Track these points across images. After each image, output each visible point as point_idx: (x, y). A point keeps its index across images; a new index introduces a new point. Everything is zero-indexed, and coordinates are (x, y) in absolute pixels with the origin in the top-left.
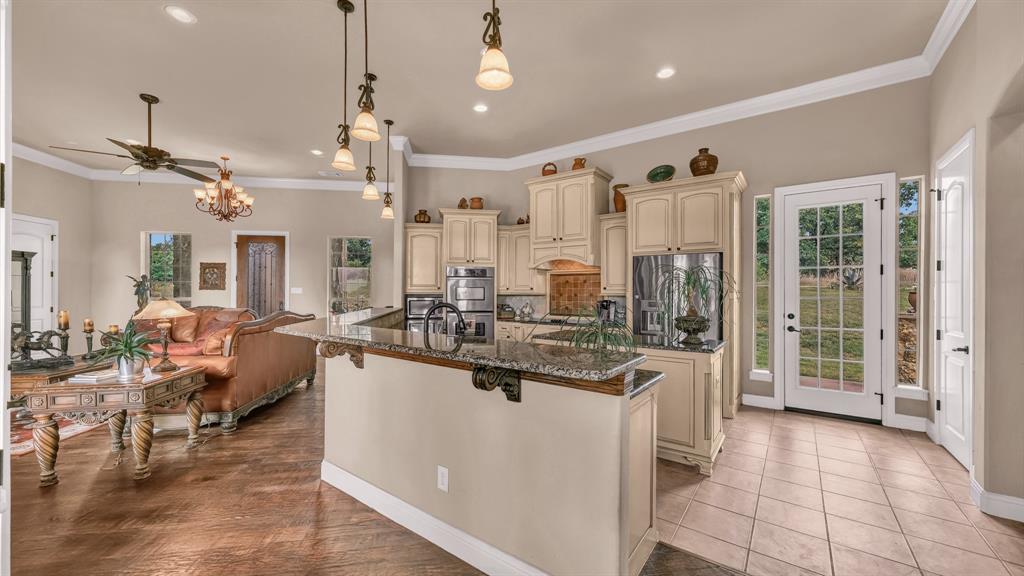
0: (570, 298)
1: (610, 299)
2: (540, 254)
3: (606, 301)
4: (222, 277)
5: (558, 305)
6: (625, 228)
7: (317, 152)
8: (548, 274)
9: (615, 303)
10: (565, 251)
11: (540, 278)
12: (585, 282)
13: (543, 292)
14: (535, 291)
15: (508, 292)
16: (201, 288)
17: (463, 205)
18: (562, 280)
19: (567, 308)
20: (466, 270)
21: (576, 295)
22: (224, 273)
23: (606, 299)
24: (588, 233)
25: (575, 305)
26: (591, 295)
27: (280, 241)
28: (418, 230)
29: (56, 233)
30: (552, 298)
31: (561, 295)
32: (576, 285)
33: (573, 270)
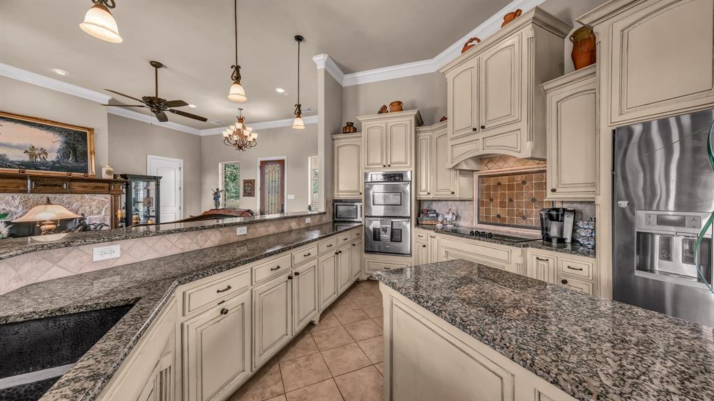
0: (502, 204)
1: (565, 206)
2: (459, 150)
3: (557, 210)
4: (253, 189)
5: (488, 212)
6: (594, 92)
7: (280, 90)
8: (476, 176)
9: (574, 212)
10: (488, 143)
11: (464, 181)
12: (524, 182)
13: (468, 197)
14: (457, 196)
15: (431, 197)
16: (244, 196)
17: (383, 110)
18: (492, 182)
19: (499, 216)
20: (384, 175)
21: (511, 200)
22: (254, 185)
23: (558, 206)
24: (522, 113)
25: (511, 213)
26: (534, 200)
27: (282, 162)
28: (344, 140)
29: (182, 166)
30: (480, 203)
31: (491, 200)
32: (511, 187)
33: (507, 168)
